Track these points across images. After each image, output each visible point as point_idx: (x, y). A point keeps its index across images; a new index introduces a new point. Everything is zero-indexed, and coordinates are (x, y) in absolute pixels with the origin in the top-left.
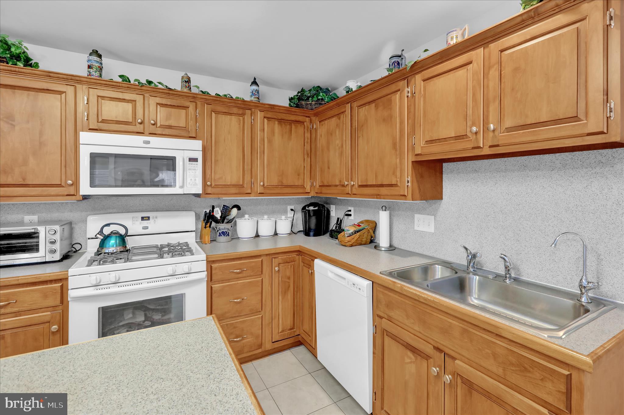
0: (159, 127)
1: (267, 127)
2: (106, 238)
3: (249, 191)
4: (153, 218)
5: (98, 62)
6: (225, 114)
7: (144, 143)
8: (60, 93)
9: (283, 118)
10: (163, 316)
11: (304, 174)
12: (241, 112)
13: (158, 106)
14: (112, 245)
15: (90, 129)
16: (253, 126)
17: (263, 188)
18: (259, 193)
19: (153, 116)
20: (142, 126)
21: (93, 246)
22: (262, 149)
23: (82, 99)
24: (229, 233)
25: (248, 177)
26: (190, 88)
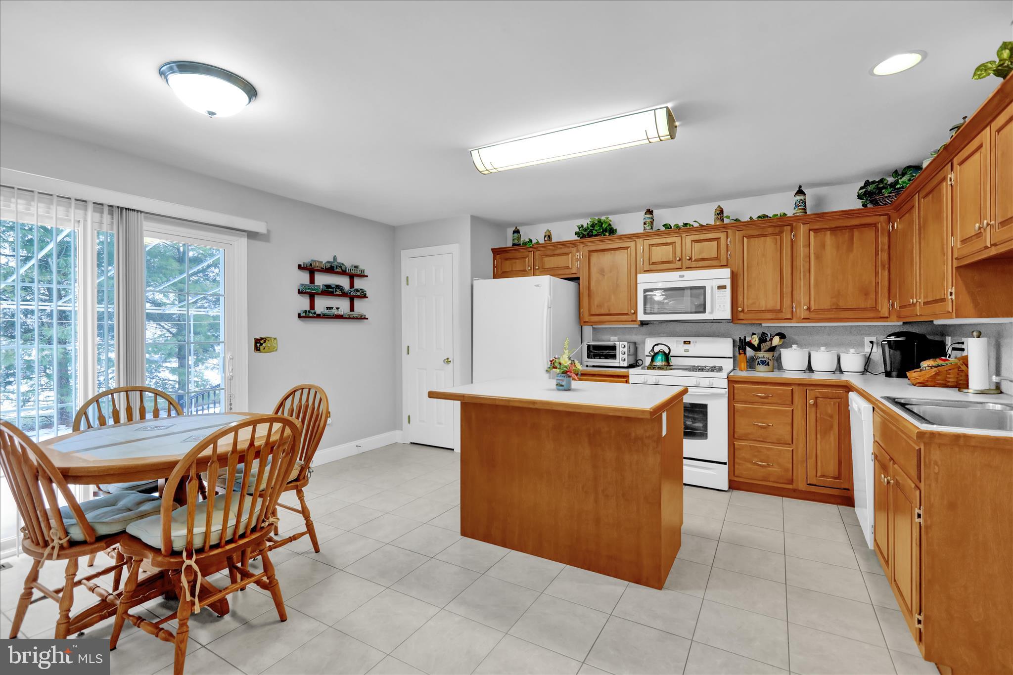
0: (694, 261)
1: (814, 241)
2: (656, 354)
3: (789, 316)
4: (693, 342)
5: (649, 218)
6: (758, 236)
7: (680, 277)
8: (627, 248)
9: (838, 226)
10: (693, 423)
11: (876, 293)
12: (777, 230)
13: (693, 243)
14: (659, 361)
15: (645, 271)
16: (794, 243)
17: (808, 312)
18: (803, 319)
19: (689, 253)
20: (680, 262)
21: (648, 361)
22: (807, 267)
23: (640, 248)
24: (768, 362)
25: (787, 301)
26: (723, 219)
